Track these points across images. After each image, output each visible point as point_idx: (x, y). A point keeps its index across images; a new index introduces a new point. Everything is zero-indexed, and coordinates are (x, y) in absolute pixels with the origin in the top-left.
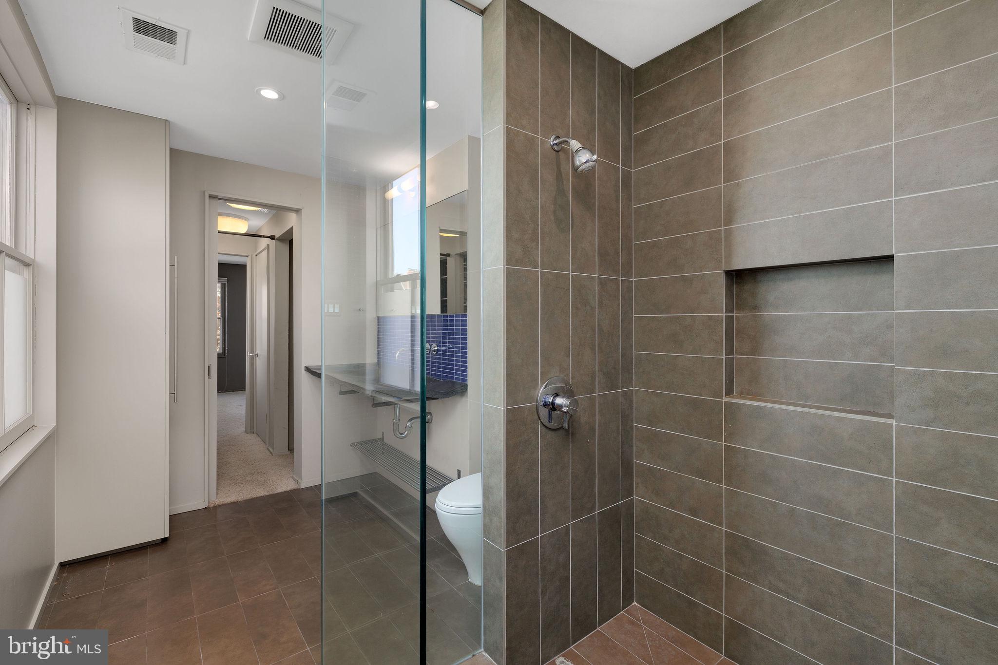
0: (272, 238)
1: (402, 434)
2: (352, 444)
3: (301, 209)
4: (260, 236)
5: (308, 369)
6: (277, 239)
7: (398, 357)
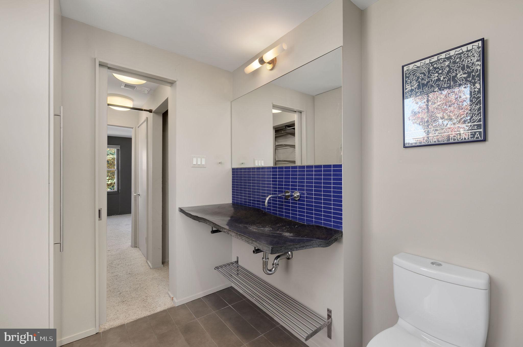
0: (150, 111)
1: (270, 271)
2: (215, 267)
3: (175, 81)
4: (141, 110)
5: (181, 210)
6: (153, 112)
7: (268, 203)
